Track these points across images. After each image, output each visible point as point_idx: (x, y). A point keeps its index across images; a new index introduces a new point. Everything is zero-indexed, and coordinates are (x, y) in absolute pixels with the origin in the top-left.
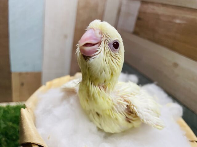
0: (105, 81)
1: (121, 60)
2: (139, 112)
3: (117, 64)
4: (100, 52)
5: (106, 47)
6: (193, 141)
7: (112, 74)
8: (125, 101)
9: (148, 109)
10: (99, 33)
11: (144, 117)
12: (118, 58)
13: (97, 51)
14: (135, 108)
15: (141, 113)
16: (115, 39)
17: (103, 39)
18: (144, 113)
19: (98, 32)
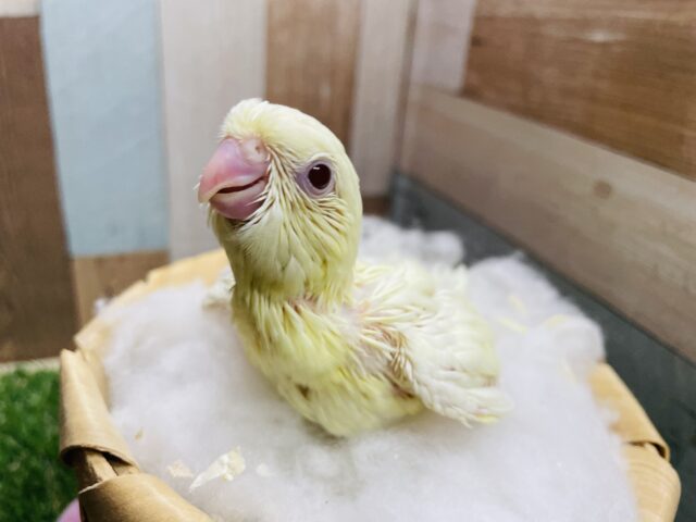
0: (307, 284)
1: (348, 215)
2: (419, 383)
3: (337, 229)
4: (271, 205)
5: (289, 188)
6: (640, 444)
7: (325, 262)
8: (387, 336)
9: (453, 369)
10: (257, 148)
11: (436, 397)
12: (338, 211)
13: (261, 203)
14: (408, 368)
15: (426, 385)
16: (314, 158)
17: (272, 166)
18: (435, 383)
19: (251, 147)
